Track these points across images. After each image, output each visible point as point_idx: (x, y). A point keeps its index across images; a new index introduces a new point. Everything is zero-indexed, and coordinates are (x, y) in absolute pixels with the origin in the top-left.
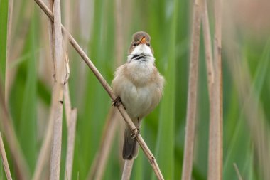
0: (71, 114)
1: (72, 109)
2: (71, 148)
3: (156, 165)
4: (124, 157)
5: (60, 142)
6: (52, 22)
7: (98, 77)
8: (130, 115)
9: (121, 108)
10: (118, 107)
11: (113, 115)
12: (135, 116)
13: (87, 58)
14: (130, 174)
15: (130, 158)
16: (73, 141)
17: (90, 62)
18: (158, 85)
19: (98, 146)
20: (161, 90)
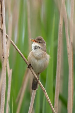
0: (9, 71)
1: (10, 69)
2: (9, 86)
3: (46, 93)
4: (32, 89)
5: (5, 83)
6: (2, 32)
7: (21, 56)
8: (35, 72)
9: (31, 68)
10: (30, 68)
11: (28, 71)
12: (37, 72)
13: (17, 47)
14: (35, 97)
15: (35, 89)
16: (11, 83)
17: (18, 49)
18: (46, 59)
19: (21, 85)
20: (48, 61)
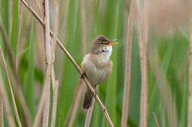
0: (55, 83)
1: (56, 80)
2: (55, 103)
3: (107, 113)
4: (84, 107)
5: (49, 100)
6: (44, 28)
7: (72, 61)
8: (91, 84)
9: (86, 79)
10: (84, 78)
11: (81, 83)
13: (65, 49)
14: (90, 119)
15: (88, 108)
16: (56, 99)
17: (67, 52)
19: (72, 102)
20: (111, 69)
